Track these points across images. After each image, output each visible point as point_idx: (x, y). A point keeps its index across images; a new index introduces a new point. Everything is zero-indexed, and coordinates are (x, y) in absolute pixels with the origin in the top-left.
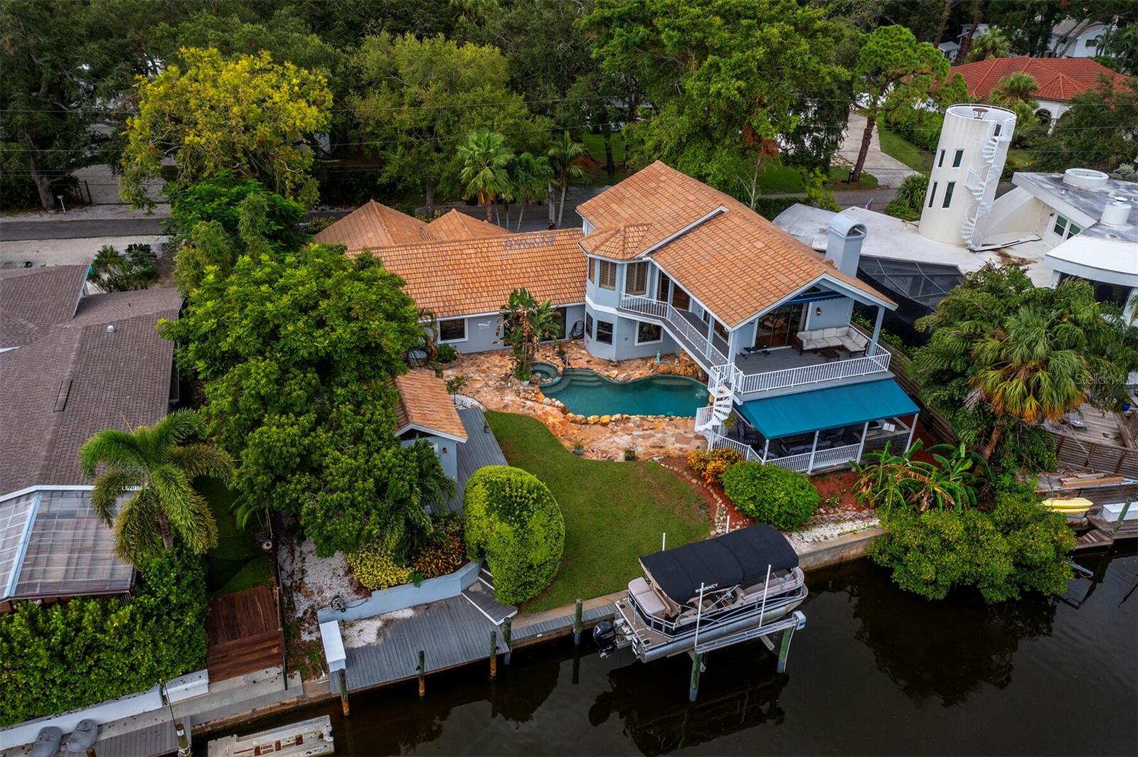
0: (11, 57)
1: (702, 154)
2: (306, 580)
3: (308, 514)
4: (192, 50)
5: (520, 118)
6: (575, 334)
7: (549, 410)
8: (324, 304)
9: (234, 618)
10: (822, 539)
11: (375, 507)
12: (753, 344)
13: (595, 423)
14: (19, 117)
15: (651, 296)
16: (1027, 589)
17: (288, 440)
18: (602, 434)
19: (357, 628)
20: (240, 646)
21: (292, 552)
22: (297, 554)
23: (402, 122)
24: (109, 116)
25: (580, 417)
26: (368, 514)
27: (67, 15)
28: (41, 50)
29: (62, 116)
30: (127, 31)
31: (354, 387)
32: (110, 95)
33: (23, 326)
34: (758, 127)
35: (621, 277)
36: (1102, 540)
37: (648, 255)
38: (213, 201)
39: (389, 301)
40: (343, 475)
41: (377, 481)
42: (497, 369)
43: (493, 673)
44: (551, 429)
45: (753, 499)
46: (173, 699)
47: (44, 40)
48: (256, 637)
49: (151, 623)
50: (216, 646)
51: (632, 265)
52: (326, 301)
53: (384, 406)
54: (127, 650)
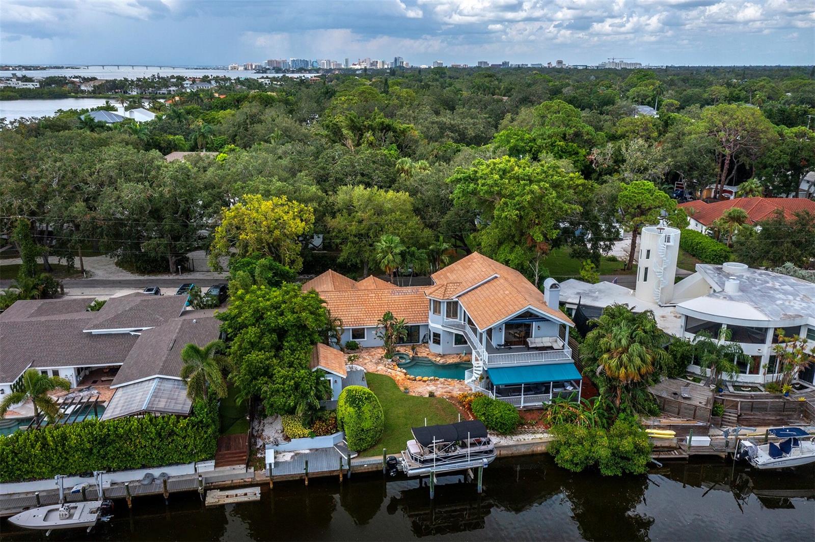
0: (168, 198)
1: (507, 249)
2: (263, 434)
3: (264, 393)
4: (249, 196)
5: (415, 229)
6: (425, 341)
7: (398, 374)
8: (283, 306)
9: (230, 444)
10: (522, 440)
11: (294, 394)
12: (503, 343)
13: (419, 380)
14: (167, 226)
15: (460, 320)
16: (627, 471)
17: (259, 360)
18: (421, 385)
19: (282, 455)
20: (230, 454)
21: (260, 423)
22: (262, 423)
23: (351, 230)
24: (207, 226)
25: (412, 376)
26: (290, 396)
27: (195, 179)
28: (181, 195)
29: (186, 226)
30: (222, 185)
31: (293, 343)
32: (210, 216)
33: (158, 318)
34: (533, 235)
35: (444, 308)
36: (681, 454)
37: (457, 297)
38: (249, 266)
39: (312, 306)
40: (281, 378)
41: (295, 383)
42: (379, 355)
43: (341, 479)
44: (396, 382)
45: (484, 414)
46: (200, 470)
47: (183, 190)
48: (238, 451)
49: (195, 428)
50: (220, 453)
51: (450, 303)
52: (284, 305)
53: (306, 353)
54: (184, 438)
